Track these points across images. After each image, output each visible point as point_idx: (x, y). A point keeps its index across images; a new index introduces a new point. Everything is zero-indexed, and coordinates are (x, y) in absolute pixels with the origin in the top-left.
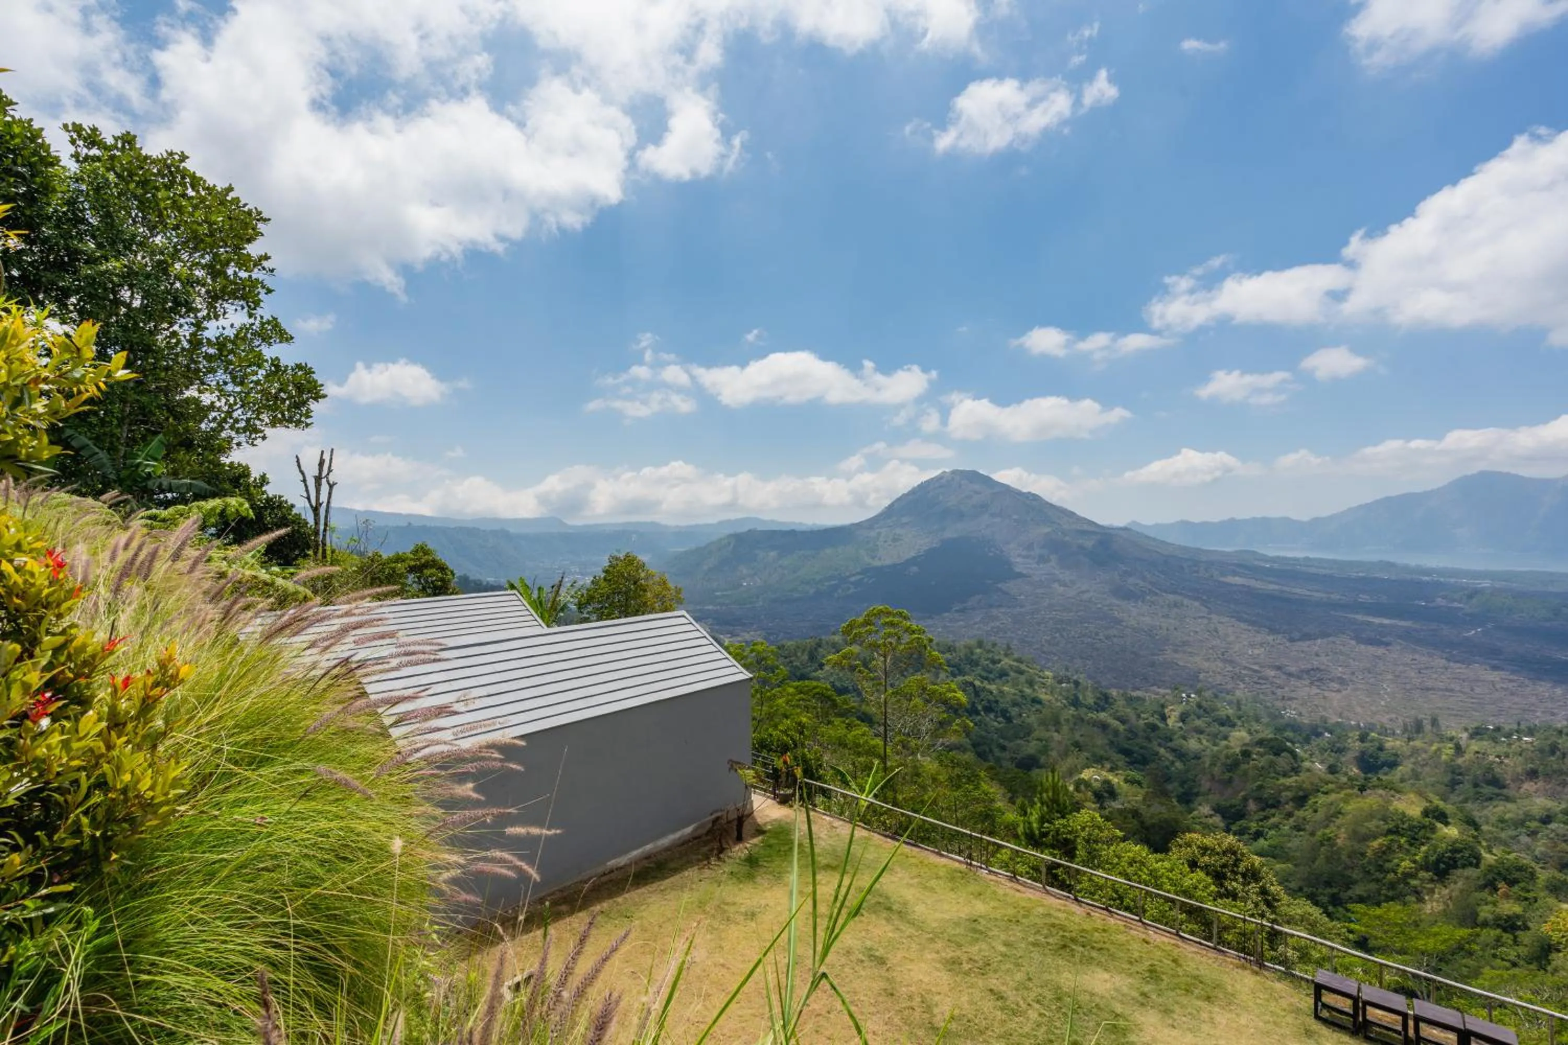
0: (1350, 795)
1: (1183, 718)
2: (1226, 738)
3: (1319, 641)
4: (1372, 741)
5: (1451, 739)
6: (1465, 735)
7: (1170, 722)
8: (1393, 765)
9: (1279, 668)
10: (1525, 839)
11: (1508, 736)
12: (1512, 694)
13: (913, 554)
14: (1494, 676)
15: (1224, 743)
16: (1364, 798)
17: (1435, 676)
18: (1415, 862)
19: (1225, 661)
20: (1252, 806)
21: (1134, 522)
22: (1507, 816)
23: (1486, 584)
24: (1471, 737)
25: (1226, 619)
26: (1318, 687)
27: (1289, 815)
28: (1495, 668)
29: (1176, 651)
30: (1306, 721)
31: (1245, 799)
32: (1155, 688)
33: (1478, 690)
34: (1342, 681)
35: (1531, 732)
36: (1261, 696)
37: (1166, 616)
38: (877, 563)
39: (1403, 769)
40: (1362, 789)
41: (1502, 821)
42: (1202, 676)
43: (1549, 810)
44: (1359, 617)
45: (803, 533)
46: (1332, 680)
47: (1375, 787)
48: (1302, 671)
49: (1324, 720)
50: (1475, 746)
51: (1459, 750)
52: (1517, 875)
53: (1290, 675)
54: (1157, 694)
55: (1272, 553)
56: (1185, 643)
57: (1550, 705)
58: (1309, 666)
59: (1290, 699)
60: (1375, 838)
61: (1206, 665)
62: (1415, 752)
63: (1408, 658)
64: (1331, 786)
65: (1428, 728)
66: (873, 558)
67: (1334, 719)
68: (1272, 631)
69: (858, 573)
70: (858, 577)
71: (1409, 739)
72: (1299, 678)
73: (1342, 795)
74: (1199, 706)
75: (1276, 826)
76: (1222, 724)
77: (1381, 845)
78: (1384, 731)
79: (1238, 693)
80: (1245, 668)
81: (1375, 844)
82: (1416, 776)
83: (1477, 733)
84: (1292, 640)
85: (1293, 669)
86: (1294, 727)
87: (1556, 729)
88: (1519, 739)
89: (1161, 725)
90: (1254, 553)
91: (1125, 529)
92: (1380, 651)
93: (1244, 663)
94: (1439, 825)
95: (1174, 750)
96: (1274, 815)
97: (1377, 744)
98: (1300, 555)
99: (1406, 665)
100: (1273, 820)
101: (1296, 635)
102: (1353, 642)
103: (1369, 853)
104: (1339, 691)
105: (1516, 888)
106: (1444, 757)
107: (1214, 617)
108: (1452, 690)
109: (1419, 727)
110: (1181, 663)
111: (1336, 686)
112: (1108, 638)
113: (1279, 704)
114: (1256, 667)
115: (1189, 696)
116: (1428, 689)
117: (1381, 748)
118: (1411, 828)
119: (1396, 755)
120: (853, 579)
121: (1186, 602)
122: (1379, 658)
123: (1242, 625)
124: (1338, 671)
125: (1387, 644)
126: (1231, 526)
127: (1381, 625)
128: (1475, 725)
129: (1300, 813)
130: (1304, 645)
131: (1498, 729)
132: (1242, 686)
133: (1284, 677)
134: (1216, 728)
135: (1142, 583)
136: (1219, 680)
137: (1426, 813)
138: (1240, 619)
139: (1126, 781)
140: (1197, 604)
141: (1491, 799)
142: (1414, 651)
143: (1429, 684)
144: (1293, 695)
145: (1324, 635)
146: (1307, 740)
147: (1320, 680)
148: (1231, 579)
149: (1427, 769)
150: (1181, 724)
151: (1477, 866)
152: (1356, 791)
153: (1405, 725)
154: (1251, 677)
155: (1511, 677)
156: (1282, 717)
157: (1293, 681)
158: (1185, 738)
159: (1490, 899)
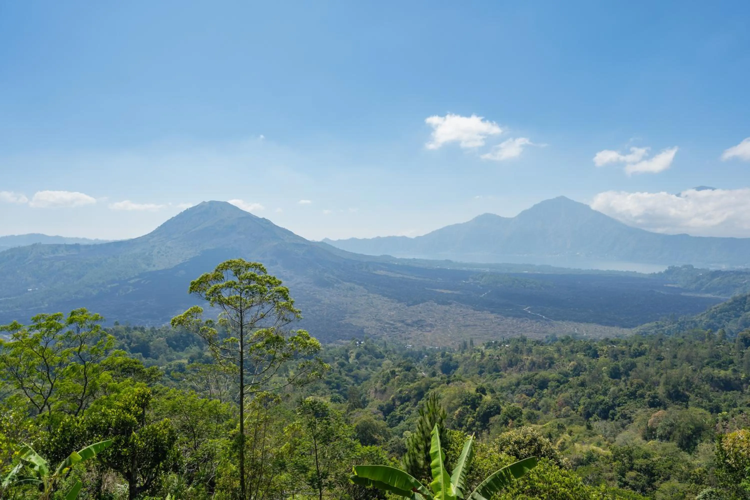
0: (443, 387)
1: (358, 356)
2: (380, 365)
3: (421, 305)
4: (448, 356)
5: (479, 351)
6: (483, 348)
7: (351, 360)
8: (456, 367)
9: (403, 322)
10: (510, 395)
11: (500, 345)
12: (499, 325)
13: (180, 261)
14: (492, 316)
15: (379, 368)
16: (450, 387)
17: (469, 319)
18: (474, 417)
19: (377, 320)
20: (398, 403)
21: (326, 239)
22: (503, 385)
23: (488, 270)
24: (486, 348)
25: (376, 296)
26: (421, 330)
27: (415, 404)
28: (492, 312)
29: (351, 317)
30: (416, 350)
31: (393, 400)
32: (340, 340)
33: (486, 324)
34: (431, 326)
35: (508, 342)
36: (395, 339)
37: (346, 296)
38: (152, 269)
39: (460, 369)
40: (448, 382)
41: (502, 388)
42: (365, 330)
43: (518, 379)
44: (438, 290)
46: (427, 326)
47: (453, 381)
48: (414, 322)
49: (424, 348)
50: (488, 352)
51: (483, 355)
52: (515, 414)
53: (408, 325)
54: (342, 344)
55: (398, 257)
56: (356, 312)
57: (512, 328)
58: (417, 320)
59: (408, 339)
60: (457, 409)
61: (367, 324)
62: (466, 359)
63: (459, 310)
64: (435, 384)
65: (469, 346)
66: (148, 265)
67: (429, 347)
68: (400, 301)
69: (136, 277)
70: (137, 280)
71: (463, 352)
72: (412, 326)
73: (440, 388)
74: (366, 348)
75: (409, 412)
76: (377, 358)
77: (460, 412)
78: (452, 351)
79: (384, 338)
80: (387, 323)
81: (457, 412)
82: (466, 372)
83: (489, 345)
84: (408, 305)
85: (409, 322)
86: (412, 354)
87: (517, 339)
88: (504, 346)
89: (346, 363)
90: (390, 256)
91: (321, 243)
92: (447, 308)
93: (387, 321)
94: (483, 396)
95: (354, 377)
96: (408, 406)
97: (449, 358)
98: (411, 257)
99: (458, 314)
100: (407, 409)
101: (411, 302)
102: (436, 304)
103: (455, 417)
104: (430, 331)
105: (515, 421)
106: (477, 360)
107: (371, 295)
108: (476, 325)
109: (465, 346)
110: (354, 324)
111: (429, 329)
112: (313, 312)
113: (403, 342)
114: (392, 322)
115: (360, 343)
116: (467, 326)
117: (451, 360)
118: (473, 400)
119: (457, 362)
120: (132, 281)
121: (356, 286)
122: (446, 311)
123: (386, 299)
124: (430, 321)
125: (450, 304)
126: (379, 241)
127: (448, 294)
128: (486, 342)
129: (420, 402)
130: (413, 308)
131: (496, 342)
132: (385, 334)
133: (405, 326)
134: (375, 360)
135: (331, 276)
136: (374, 331)
137: (477, 391)
138: (384, 296)
139: (332, 400)
140: (361, 287)
141: (496, 378)
142: (461, 306)
143: (467, 323)
144: (410, 336)
145: (423, 301)
146: (418, 360)
147: (422, 326)
148: (379, 272)
149: (470, 367)
150: (356, 361)
151: (499, 414)
152: (445, 384)
153: (459, 346)
154: (390, 328)
155: (498, 316)
156: (405, 349)
157: (410, 329)
158: (359, 368)
159: (506, 429)
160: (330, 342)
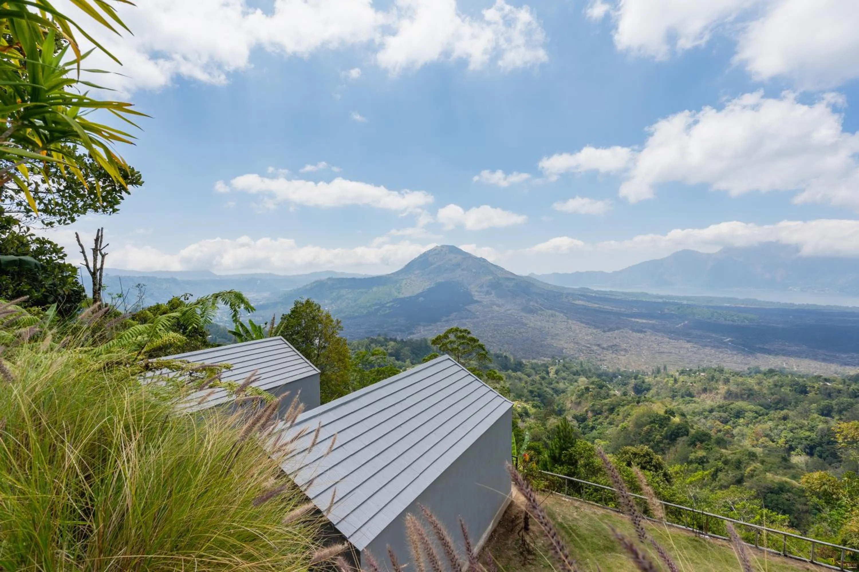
0: (634, 406)
1: (557, 372)
2: (576, 381)
3: (616, 331)
4: (640, 378)
5: (672, 376)
6: (677, 374)
7: (551, 375)
8: (648, 390)
9: (599, 345)
10: (703, 420)
11: (695, 373)
12: (695, 353)
13: (420, 291)
14: (689, 345)
15: (576, 383)
16: (639, 406)
17: (664, 346)
18: (661, 436)
19: (575, 343)
20: (590, 414)
21: (532, 274)
22: (696, 410)
23: (685, 302)
24: (680, 374)
25: (575, 322)
26: (616, 354)
27: (607, 417)
28: (688, 342)
29: (552, 339)
30: (611, 371)
31: (587, 411)
32: (543, 358)
33: (682, 352)
34: (626, 351)
35: (704, 371)
36: (591, 360)
37: (548, 321)
38: (401, 296)
39: (652, 392)
40: (638, 402)
41: (694, 413)
42: (564, 351)
43: (712, 406)
44: (633, 320)
45: (360, 279)
46: (621, 350)
47: (644, 401)
48: (609, 346)
49: (619, 370)
50: (682, 378)
51: (676, 381)
52: (704, 438)
53: (603, 348)
54: (544, 361)
55: (595, 289)
56: (557, 334)
57: (709, 358)
58: (612, 344)
59: (604, 360)
60: (645, 426)
61: (566, 346)
62: (658, 383)
63: (653, 338)
64: (625, 402)
65: (662, 371)
66: (399, 293)
67: (622, 369)
68: (596, 327)
69: (391, 302)
70: (391, 304)
71: (655, 377)
72: (607, 349)
73: (630, 406)
74: (564, 366)
75: (601, 423)
76: (575, 375)
77: (648, 429)
78: (644, 374)
79: (581, 359)
80: (584, 346)
81: (645, 429)
82: (658, 394)
83: (682, 373)
84: (604, 331)
85: (605, 346)
86: (606, 374)
87: (713, 369)
88: (699, 374)
89: (547, 377)
90: (588, 289)
91: (527, 277)
92: (642, 335)
93: (583, 343)
94: (672, 417)
95: (553, 389)
96: (600, 418)
97: (642, 380)
98: (608, 289)
99: (652, 341)
100: (599, 420)
101: (606, 329)
102: (631, 332)
103: (643, 433)
104: (624, 355)
105: (704, 444)
106: (670, 385)
107: (570, 321)
108: (671, 353)
109: (659, 371)
110: (555, 345)
111: (623, 353)
112: (520, 333)
113: (599, 363)
114: (589, 345)
115: (559, 361)
116: (662, 353)
117: (643, 382)
118: (661, 420)
119: (650, 385)
120: (388, 305)
121: (557, 314)
122: (641, 339)
123: (583, 325)
124: (624, 346)
125: (645, 332)
126: (578, 275)
127: (642, 323)
128: (681, 369)
129: (611, 416)
130: (609, 334)
131: (691, 370)
132: (582, 355)
133: (601, 350)
134: (571, 377)
135: (536, 305)
136: (572, 352)
137: (666, 412)
138: (582, 322)
139: (533, 406)
140: (562, 315)
141: (689, 403)
142: (656, 335)
143: (662, 350)
144: (605, 358)
145: (618, 328)
146: (611, 380)
147: (616, 350)
148: (577, 302)
149: (663, 390)
150: (555, 376)
151: (687, 435)
152: (635, 404)
153: (653, 370)
154: (586, 350)
155: (695, 346)
156: (600, 369)
157: (605, 352)
158: (557, 382)
159: (693, 450)
160: (534, 359)
